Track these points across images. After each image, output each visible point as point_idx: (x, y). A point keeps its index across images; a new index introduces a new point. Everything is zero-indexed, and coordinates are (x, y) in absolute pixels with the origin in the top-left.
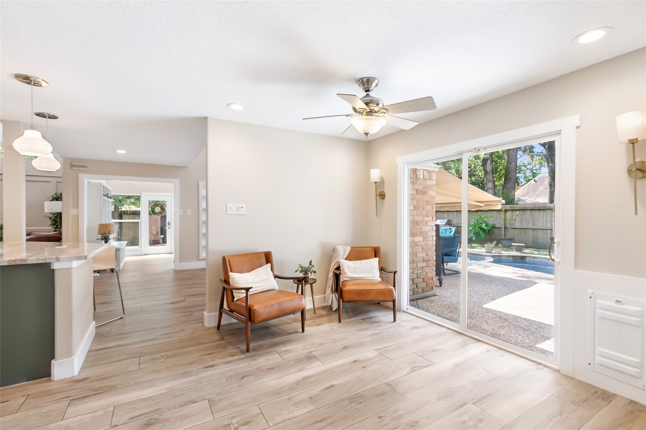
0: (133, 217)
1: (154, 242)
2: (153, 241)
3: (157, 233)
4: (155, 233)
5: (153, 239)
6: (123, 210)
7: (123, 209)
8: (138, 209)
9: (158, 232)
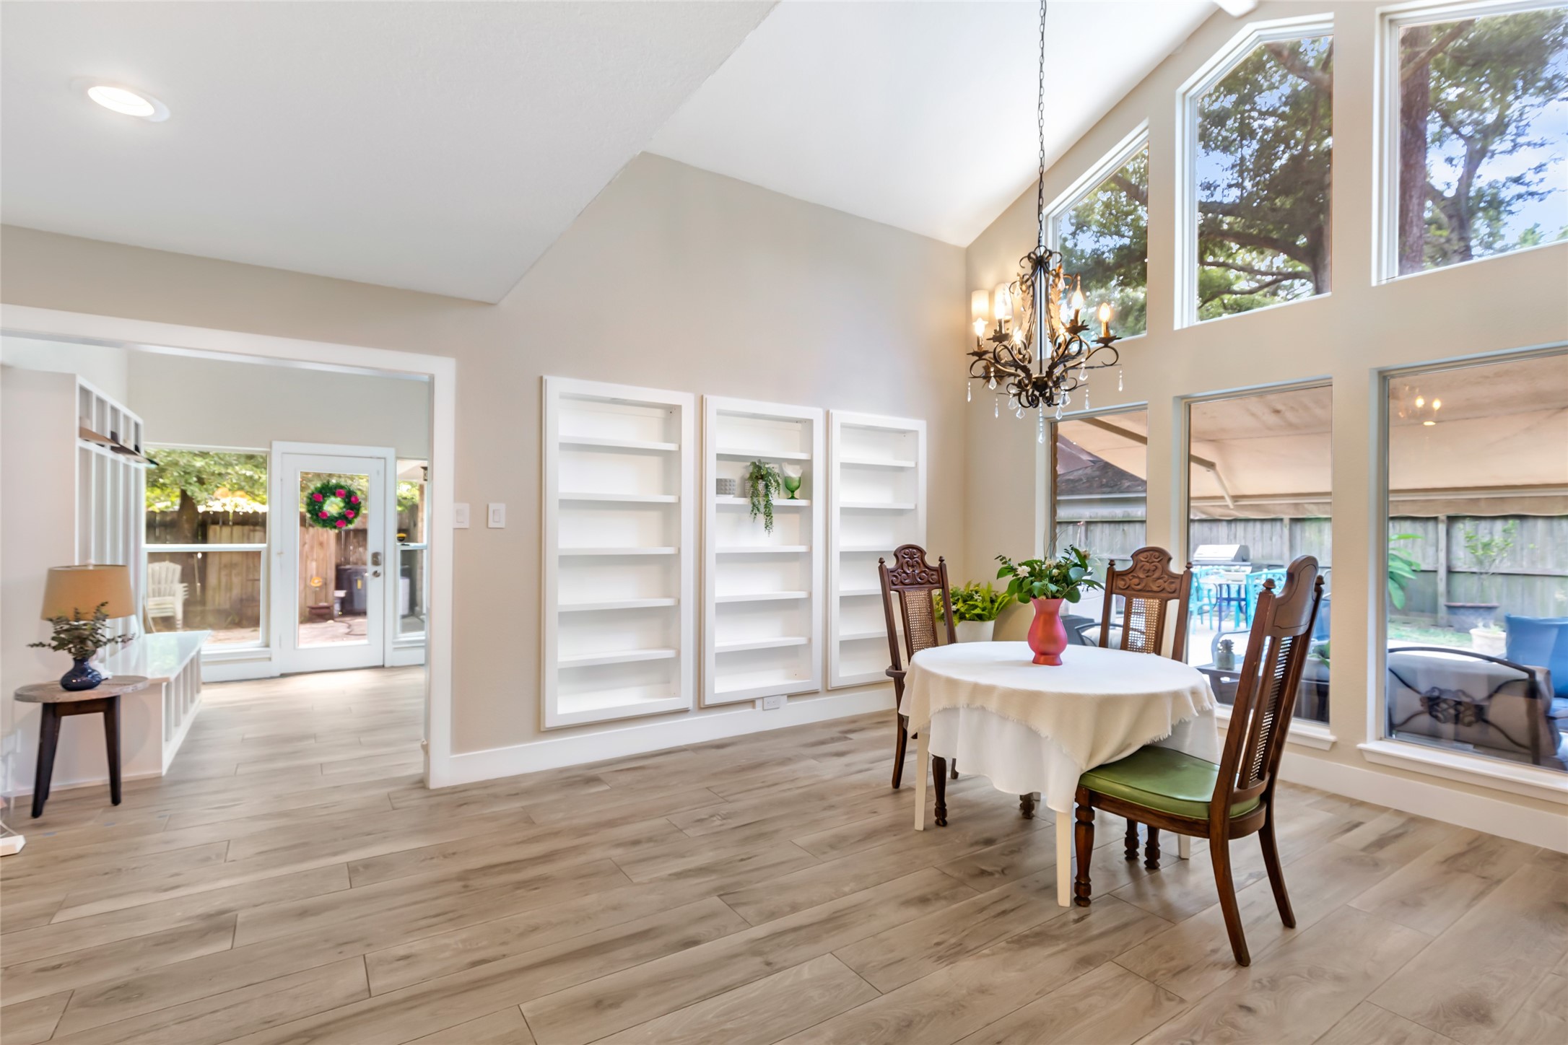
0: (243, 535)
1: (317, 614)
2: (312, 608)
3: (325, 584)
4: (318, 585)
5: (311, 603)
6: (211, 510)
7: (216, 507)
8: (261, 509)
9: (328, 582)
